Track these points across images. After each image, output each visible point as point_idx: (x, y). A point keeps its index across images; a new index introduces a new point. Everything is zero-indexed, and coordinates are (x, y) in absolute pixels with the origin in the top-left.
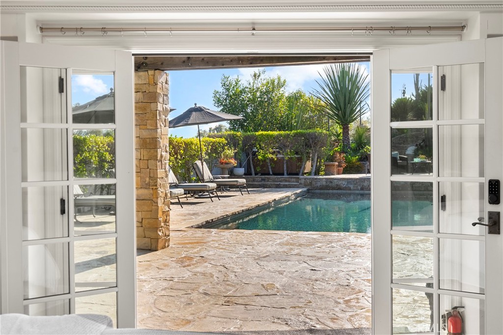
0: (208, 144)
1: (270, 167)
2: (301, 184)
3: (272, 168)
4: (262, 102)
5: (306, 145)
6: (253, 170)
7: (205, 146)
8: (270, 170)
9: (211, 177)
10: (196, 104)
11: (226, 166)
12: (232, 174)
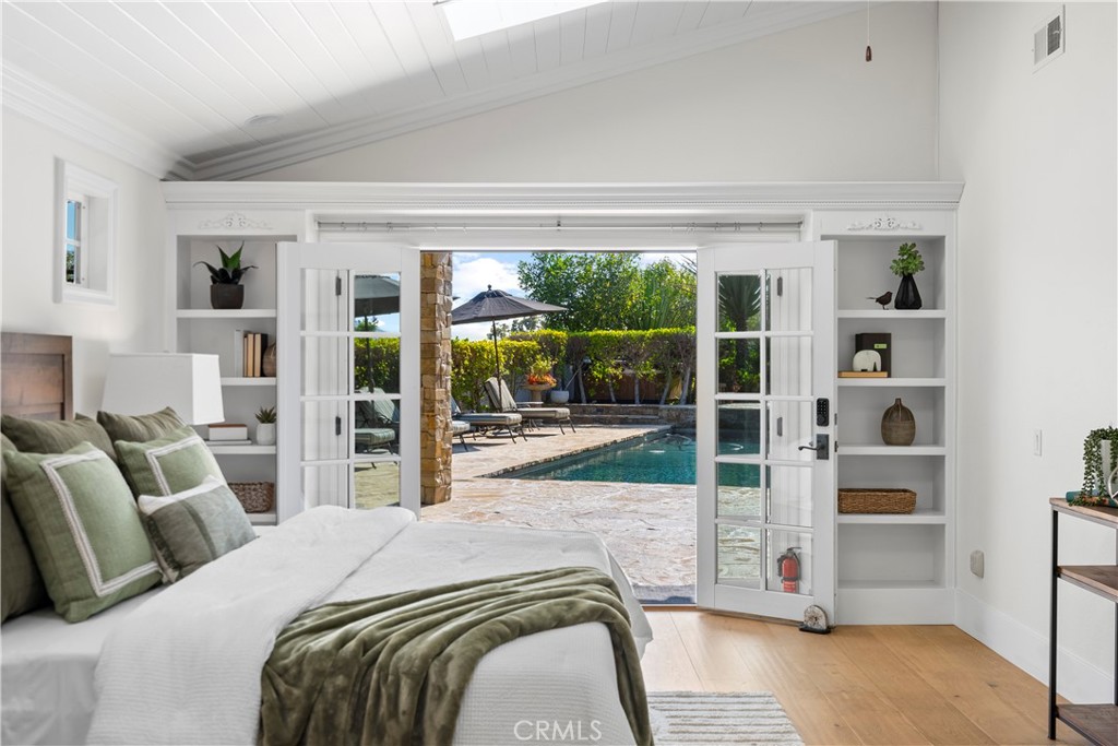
0: (507, 351)
1: (611, 389)
2: (661, 418)
3: (615, 391)
4: (601, 280)
5: (672, 353)
6: (583, 394)
7: (504, 353)
8: (612, 394)
9: (514, 404)
10: (490, 287)
11: (538, 387)
12: (548, 400)
